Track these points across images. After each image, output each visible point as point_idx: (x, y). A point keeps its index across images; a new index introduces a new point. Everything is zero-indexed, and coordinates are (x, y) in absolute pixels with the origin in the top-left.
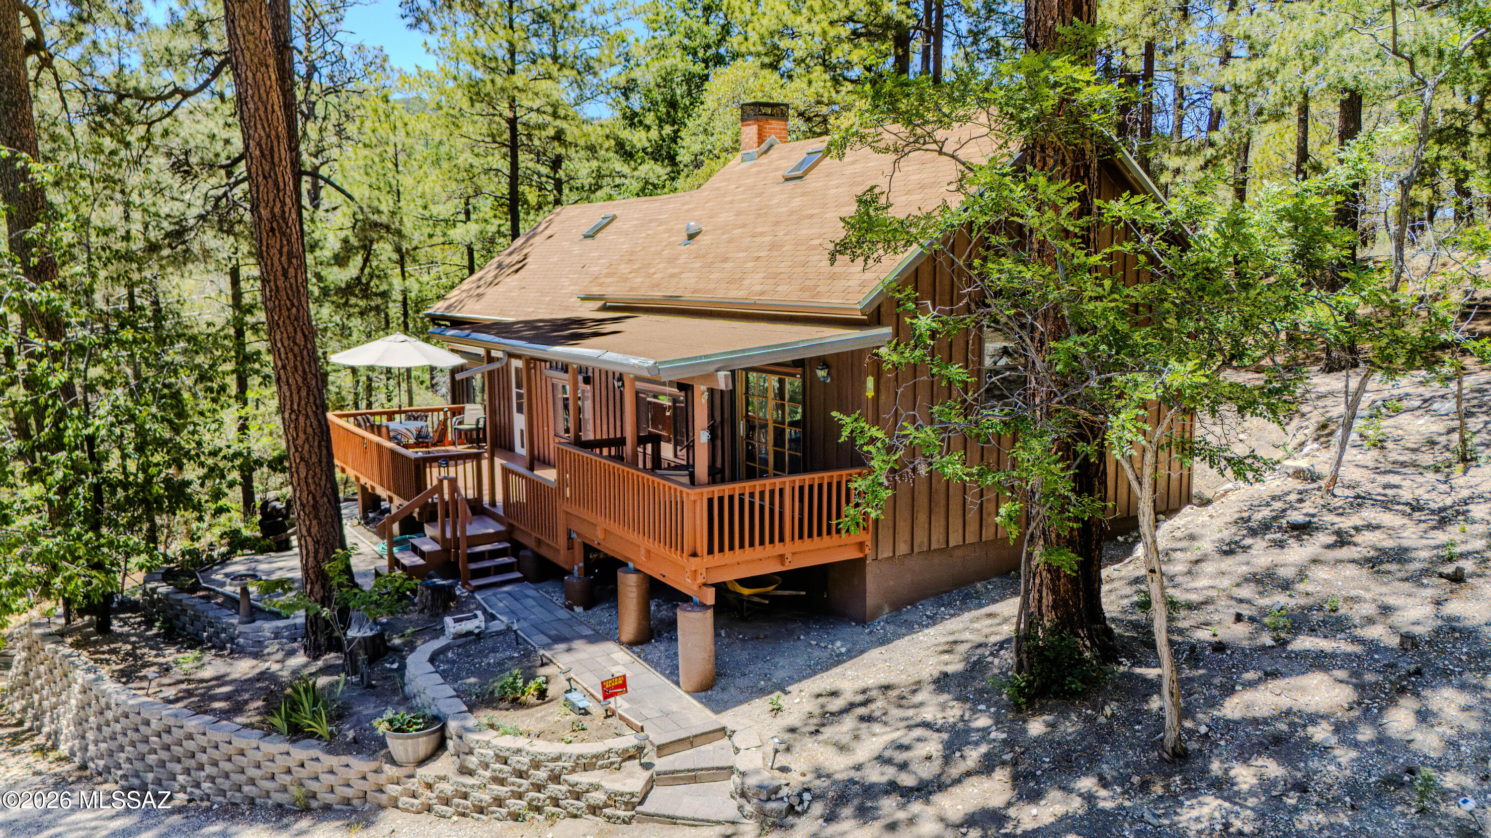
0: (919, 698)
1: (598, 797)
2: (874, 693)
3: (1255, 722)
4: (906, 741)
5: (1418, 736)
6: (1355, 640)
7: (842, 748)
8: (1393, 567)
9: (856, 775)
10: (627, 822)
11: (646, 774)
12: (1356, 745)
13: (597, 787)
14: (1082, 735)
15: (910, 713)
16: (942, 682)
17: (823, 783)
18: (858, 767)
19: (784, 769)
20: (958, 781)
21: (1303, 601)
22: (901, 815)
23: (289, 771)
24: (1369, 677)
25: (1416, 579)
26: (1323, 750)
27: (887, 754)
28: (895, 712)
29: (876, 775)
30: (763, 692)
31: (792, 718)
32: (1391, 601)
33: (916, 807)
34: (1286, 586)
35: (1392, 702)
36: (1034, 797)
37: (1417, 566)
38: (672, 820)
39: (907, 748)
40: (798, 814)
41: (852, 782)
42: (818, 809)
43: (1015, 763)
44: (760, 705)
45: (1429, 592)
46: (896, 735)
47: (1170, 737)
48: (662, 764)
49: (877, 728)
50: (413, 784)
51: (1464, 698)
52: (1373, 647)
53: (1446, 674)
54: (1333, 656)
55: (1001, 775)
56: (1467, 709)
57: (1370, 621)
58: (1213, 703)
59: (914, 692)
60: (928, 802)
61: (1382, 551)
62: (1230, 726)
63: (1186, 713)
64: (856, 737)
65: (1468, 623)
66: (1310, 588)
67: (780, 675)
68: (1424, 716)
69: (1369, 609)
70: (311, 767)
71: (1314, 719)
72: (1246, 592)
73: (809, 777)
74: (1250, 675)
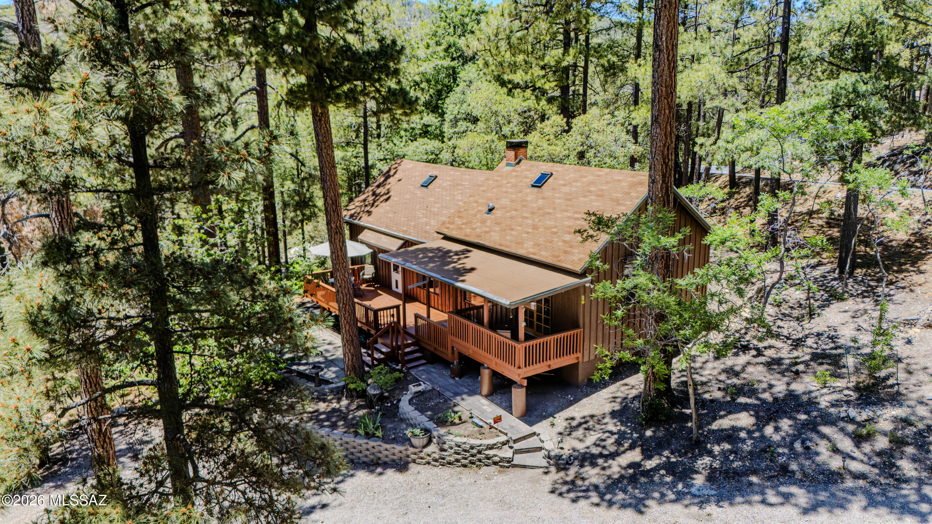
0: (605, 421)
1: (497, 459)
2: (588, 419)
3: (722, 430)
4: (603, 437)
5: (774, 436)
6: (758, 399)
7: (581, 440)
8: (776, 367)
9: (588, 451)
10: (508, 467)
11: (512, 451)
12: (753, 438)
13: (495, 456)
14: (665, 435)
15: (603, 427)
16: (613, 414)
17: (576, 454)
18: (588, 448)
19: (562, 448)
20: (624, 452)
21: (742, 382)
22: (606, 465)
23: (368, 450)
24: (761, 414)
25: (782, 373)
26: (743, 441)
27: (598, 442)
28: (598, 427)
29: (595, 451)
30: (545, 418)
31: (560, 429)
32: (773, 382)
33: (610, 462)
34: (737, 374)
35: (767, 423)
36: (650, 458)
37: (785, 366)
38: (524, 467)
39: (604, 440)
40: (571, 464)
41: (587, 453)
42: (576, 463)
43: (641, 446)
44: (546, 423)
45: (786, 379)
46: (599, 435)
47: (695, 436)
48: (517, 446)
49: (592, 433)
50: (422, 455)
51: (790, 422)
52: (763, 401)
53: (785, 412)
54: (750, 405)
55: (638, 450)
56: (790, 426)
57: (764, 391)
58: (710, 424)
59: (603, 418)
60: (614, 460)
61: (773, 359)
62: (714, 431)
63: (700, 427)
64: (585, 436)
65: (796, 393)
66: (745, 376)
67: (550, 410)
68: (777, 429)
69: (764, 385)
70: (377, 448)
71: (741, 429)
72: (723, 377)
73: (571, 451)
74: (722, 413)
